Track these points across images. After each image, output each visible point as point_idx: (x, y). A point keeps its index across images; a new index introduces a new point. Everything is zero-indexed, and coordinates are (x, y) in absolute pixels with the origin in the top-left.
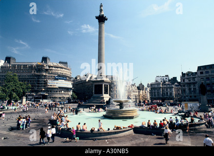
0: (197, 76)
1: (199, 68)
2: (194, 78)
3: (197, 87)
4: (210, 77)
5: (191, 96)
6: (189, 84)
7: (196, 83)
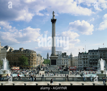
0: (88, 55)
1: (89, 51)
2: (86, 56)
3: (88, 61)
4: (95, 56)
5: (84, 65)
6: (84, 59)
7: (88, 58)
